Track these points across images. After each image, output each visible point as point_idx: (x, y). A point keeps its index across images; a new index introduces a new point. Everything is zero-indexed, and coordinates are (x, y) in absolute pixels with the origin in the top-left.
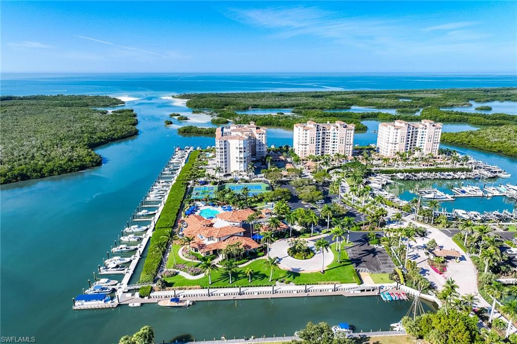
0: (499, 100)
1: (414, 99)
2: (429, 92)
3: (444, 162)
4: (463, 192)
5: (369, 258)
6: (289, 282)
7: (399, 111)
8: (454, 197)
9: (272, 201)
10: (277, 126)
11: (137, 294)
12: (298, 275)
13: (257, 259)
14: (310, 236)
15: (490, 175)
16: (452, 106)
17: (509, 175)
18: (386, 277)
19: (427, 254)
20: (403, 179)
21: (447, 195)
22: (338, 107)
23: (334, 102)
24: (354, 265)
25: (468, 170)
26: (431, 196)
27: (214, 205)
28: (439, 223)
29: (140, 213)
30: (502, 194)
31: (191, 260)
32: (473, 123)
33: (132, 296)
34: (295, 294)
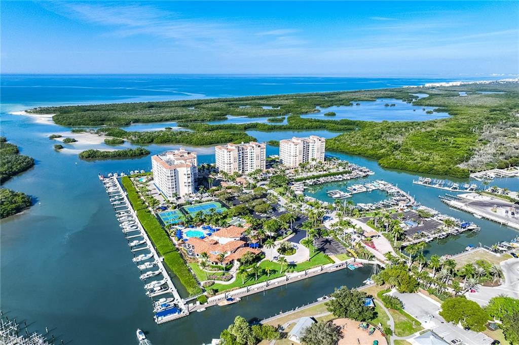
0: (336, 105)
1: (274, 106)
2: (282, 98)
3: (333, 168)
4: (355, 190)
5: (327, 246)
6: (293, 272)
7: (269, 120)
8: (351, 195)
9: (235, 216)
10: (176, 142)
11: (198, 303)
12: (295, 265)
13: (262, 261)
14: (283, 239)
15: (364, 174)
16: (307, 112)
17: (374, 173)
18: (345, 255)
19: (359, 237)
20: (312, 185)
21: (346, 194)
22: (216, 118)
23: (210, 113)
24: (322, 252)
25: (350, 173)
26: (338, 195)
27: (193, 227)
28: (354, 215)
29: (132, 244)
30: (377, 188)
31: (215, 272)
32: (330, 130)
33: (194, 304)
34: (300, 278)
